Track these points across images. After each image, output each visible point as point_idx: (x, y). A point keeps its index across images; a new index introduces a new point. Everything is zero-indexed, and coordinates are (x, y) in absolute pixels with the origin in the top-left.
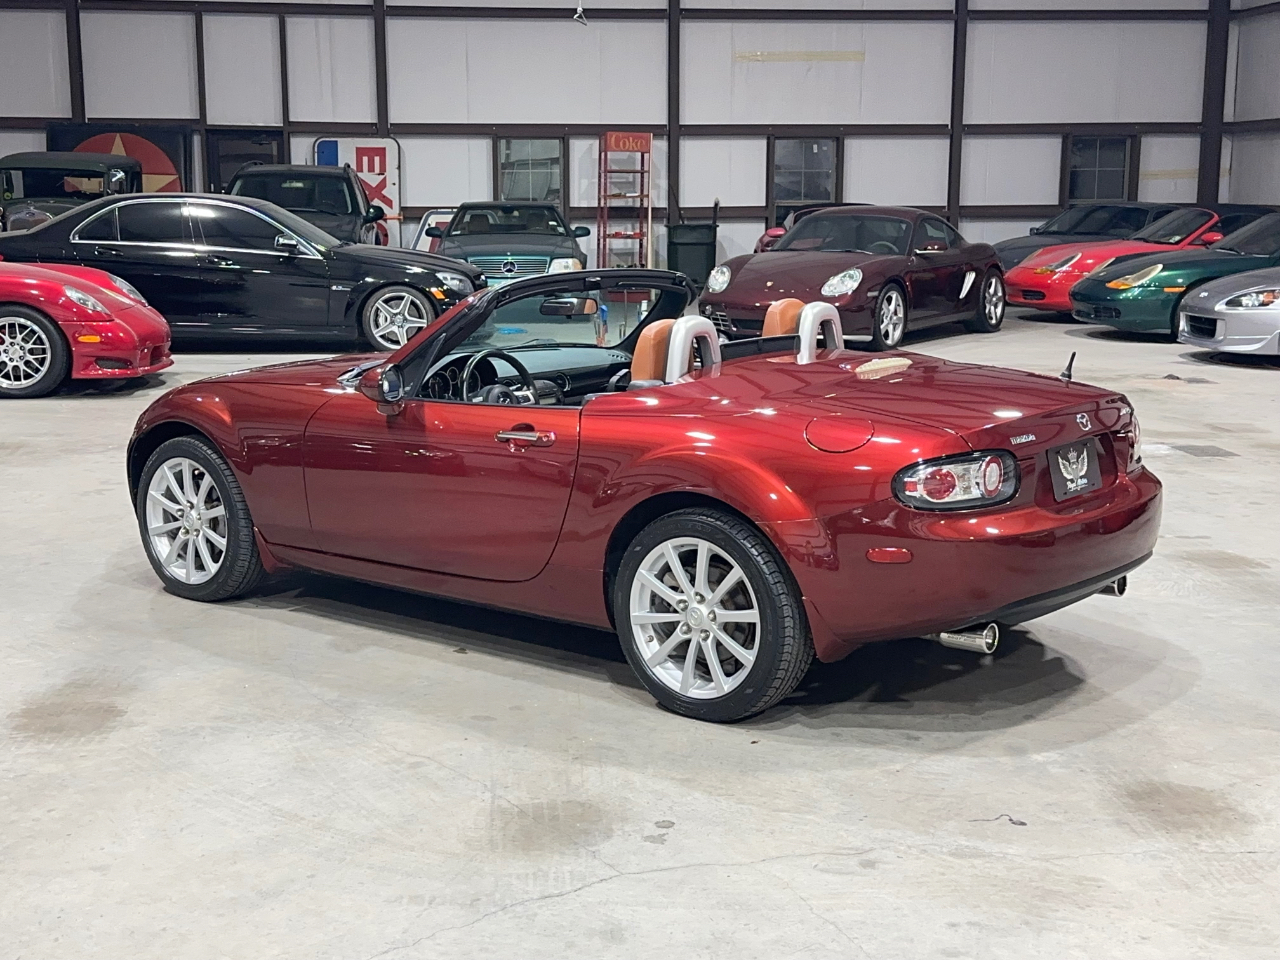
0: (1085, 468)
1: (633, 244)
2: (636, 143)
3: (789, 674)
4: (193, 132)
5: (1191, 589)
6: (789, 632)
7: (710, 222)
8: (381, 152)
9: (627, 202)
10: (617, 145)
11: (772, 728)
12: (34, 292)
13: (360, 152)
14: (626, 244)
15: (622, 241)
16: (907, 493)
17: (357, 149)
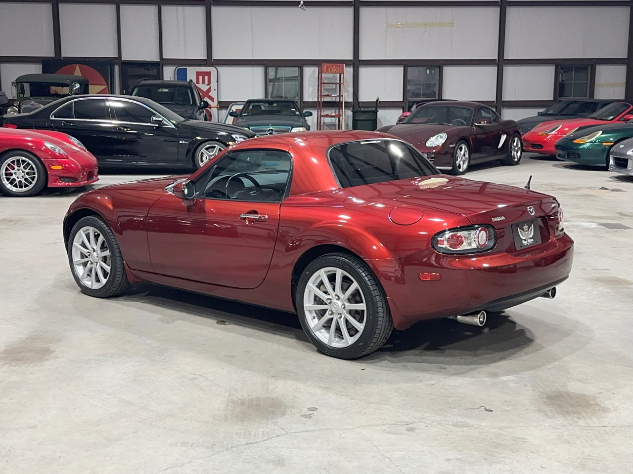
0: (532, 234)
1: (335, 120)
2: (337, 70)
3: (381, 336)
4: (115, 64)
5: (596, 296)
6: (381, 314)
7: (374, 109)
8: (209, 74)
9: (332, 99)
10: (327, 70)
11: (373, 363)
12: (30, 144)
13: (198, 74)
14: (332, 120)
15: (330, 118)
16: (439, 245)
17: (197, 72)
